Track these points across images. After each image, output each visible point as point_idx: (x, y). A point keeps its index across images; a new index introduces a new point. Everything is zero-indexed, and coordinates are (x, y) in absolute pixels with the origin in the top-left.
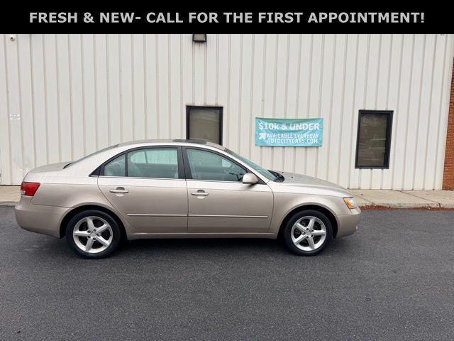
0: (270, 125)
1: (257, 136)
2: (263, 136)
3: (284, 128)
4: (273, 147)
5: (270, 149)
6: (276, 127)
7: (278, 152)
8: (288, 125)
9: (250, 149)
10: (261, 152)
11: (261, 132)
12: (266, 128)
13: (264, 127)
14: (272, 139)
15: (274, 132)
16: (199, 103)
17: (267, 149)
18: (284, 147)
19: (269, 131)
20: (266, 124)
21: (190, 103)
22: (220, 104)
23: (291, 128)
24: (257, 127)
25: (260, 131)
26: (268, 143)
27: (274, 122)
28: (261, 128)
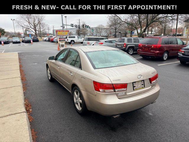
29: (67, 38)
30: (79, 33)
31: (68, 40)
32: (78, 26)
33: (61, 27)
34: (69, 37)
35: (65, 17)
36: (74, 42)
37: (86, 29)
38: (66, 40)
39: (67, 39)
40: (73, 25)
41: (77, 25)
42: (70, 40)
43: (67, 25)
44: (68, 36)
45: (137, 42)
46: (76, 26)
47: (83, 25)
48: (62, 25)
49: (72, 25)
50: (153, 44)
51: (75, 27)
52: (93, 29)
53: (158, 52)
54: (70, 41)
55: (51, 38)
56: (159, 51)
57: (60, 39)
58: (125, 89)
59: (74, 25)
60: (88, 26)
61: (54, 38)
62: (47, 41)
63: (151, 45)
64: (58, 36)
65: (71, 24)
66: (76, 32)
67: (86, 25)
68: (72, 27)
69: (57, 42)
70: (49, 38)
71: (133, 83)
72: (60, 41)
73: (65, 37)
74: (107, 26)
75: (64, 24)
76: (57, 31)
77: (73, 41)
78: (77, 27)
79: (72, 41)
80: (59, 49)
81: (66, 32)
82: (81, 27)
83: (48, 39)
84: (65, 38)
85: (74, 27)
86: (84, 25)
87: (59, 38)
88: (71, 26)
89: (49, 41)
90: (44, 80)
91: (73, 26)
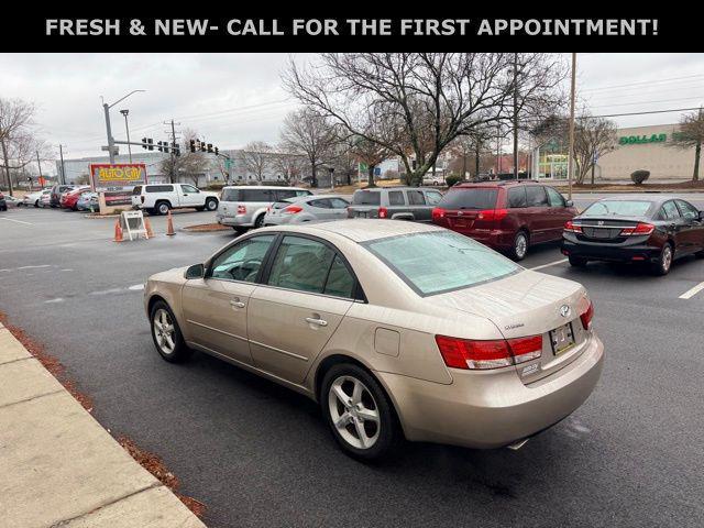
29: (137, 191)
30: (172, 173)
31: (143, 199)
32: (169, 146)
33: (104, 149)
34: (149, 189)
35: (122, 112)
36: (170, 207)
37: (201, 159)
38: (136, 200)
39: (139, 197)
40: (150, 141)
41: (165, 144)
42: (151, 199)
43: (129, 143)
44: (144, 187)
45: (420, 204)
46: (163, 147)
47: (192, 142)
48: (107, 144)
49: (147, 143)
50: (481, 209)
51: (160, 149)
52: (227, 157)
53: (499, 232)
54: (152, 205)
55: (64, 194)
56: (501, 229)
57: (109, 199)
58: (537, 354)
59: (155, 143)
60: (210, 146)
61: (80, 194)
62: (45, 206)
63: (476, 212)
64: (101, 185)
65: (144, 140)
66: (159, 167)
67: (203, 144)
68: (147, 151)
69: (97, 210)
70: (53, 196)
71: (550, 332)
72: (108, 204)
73: (132, 188)
74: (281, 146)
75: (116, 139)
76: (98, 166)
77: (167, 202)
78: (166, 150)
79: (159, 202)
80: (121, 236)
81: (134, 169)
82: (183, 151)
83: (48, 199)
84: (129, 193)
85: (156, 150)
86: (196, 144)
87: (106, 195)
88: (145, 147)
89: (54, 204)
90: (141, 358)
91: (151, 148)
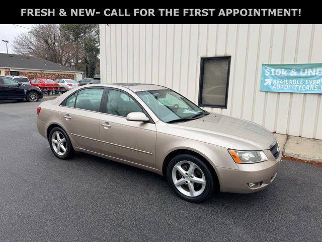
0: (277, 71)
1: (262, 82)
2: (268, 82)
3: (293, 73)
4: (279, 93)
5: (276, 95)
6: (284, 73)
7: (285, 98)
8: (298, 70)
9: (255, 94)
10: (266, 98)
11: (267, 78)
12: (273, 74)
13: (271, 73)
14: (278, 85)
15: (281, 77)
16: (211, 55)
17: (272, 95)
18: (292, 93)
19: (275, 77)
20: (273, 70)
21: (204, 55)
22: (228, 54)
23: (302, 74)
24: (263, 73)
25: (265, 77)
26: (273, 89)
27: (281, 68)
28: (267, 74)
